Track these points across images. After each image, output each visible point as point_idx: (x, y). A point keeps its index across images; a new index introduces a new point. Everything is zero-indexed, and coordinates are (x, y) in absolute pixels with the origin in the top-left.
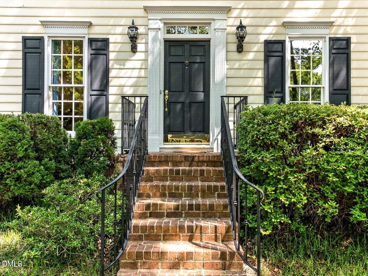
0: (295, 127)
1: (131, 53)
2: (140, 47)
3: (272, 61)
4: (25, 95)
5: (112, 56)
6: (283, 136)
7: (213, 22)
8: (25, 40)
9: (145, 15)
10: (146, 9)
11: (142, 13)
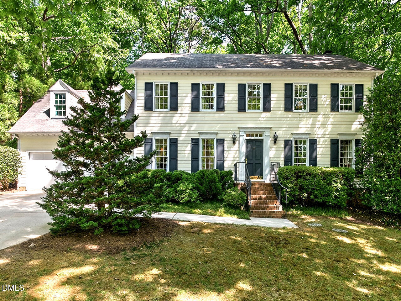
0: (295, 173)
1: (233, 145)
2: (237, 142)
3: (287, 148)
4: (192, 161)
5: (225, 146)
6: (292, 176)
7: (264, 133)
8: (192, 139)
9: (238, 130)
10: (239, 128)
11: (237, 129)
